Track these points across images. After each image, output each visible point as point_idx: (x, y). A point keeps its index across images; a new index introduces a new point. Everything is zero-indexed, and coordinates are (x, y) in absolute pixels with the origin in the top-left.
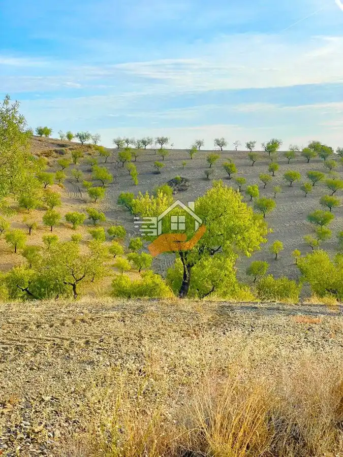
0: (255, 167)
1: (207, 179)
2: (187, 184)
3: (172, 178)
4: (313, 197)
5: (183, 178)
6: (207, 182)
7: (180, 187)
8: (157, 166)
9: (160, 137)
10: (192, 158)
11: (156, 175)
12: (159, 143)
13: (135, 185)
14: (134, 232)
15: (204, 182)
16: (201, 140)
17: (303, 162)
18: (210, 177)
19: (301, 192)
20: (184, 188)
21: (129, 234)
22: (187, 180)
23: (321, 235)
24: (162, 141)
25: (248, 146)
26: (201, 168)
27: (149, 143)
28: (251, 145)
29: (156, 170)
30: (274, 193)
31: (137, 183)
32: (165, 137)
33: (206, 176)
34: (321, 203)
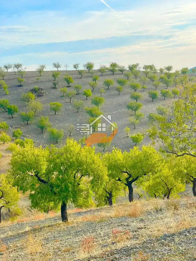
0: (83, 79)
1: (55, 88)
2: (42, 91)
3: (32, 88)
4: (124, 95)
5: (39, 88)
6: (55, 90)
7: (38, 94)
8: (20, 81)
9: (16, 64)
10: (41, 76)
11: (20, 87)
12: (16, 67)
13: (6, 94)
14: (13, 126)
15: (53, 89)
16: (44, 65)
17: (110, 75)
18: (56, 86)
19: (116, 92)
20: (41, 94)
21: (10, 128)
22: (42, 89)
23: (138, 117)
24: (18, 66)
25: (75, 67)
26: (49, 81)
27: (10, 67)
28: (77, 66)
29: (20, 84)
30: (100, 94)
31: (8, 93)
32: (20, 64)
33: (54, 86)
34: (131, 98)
